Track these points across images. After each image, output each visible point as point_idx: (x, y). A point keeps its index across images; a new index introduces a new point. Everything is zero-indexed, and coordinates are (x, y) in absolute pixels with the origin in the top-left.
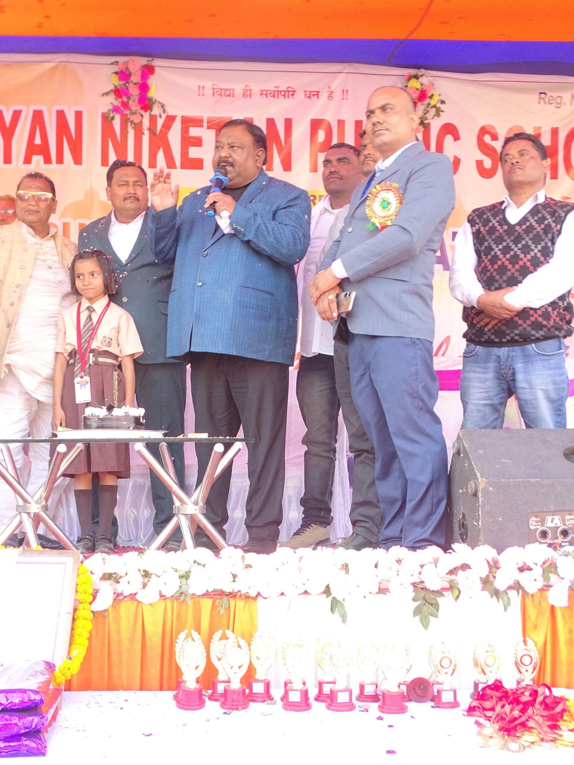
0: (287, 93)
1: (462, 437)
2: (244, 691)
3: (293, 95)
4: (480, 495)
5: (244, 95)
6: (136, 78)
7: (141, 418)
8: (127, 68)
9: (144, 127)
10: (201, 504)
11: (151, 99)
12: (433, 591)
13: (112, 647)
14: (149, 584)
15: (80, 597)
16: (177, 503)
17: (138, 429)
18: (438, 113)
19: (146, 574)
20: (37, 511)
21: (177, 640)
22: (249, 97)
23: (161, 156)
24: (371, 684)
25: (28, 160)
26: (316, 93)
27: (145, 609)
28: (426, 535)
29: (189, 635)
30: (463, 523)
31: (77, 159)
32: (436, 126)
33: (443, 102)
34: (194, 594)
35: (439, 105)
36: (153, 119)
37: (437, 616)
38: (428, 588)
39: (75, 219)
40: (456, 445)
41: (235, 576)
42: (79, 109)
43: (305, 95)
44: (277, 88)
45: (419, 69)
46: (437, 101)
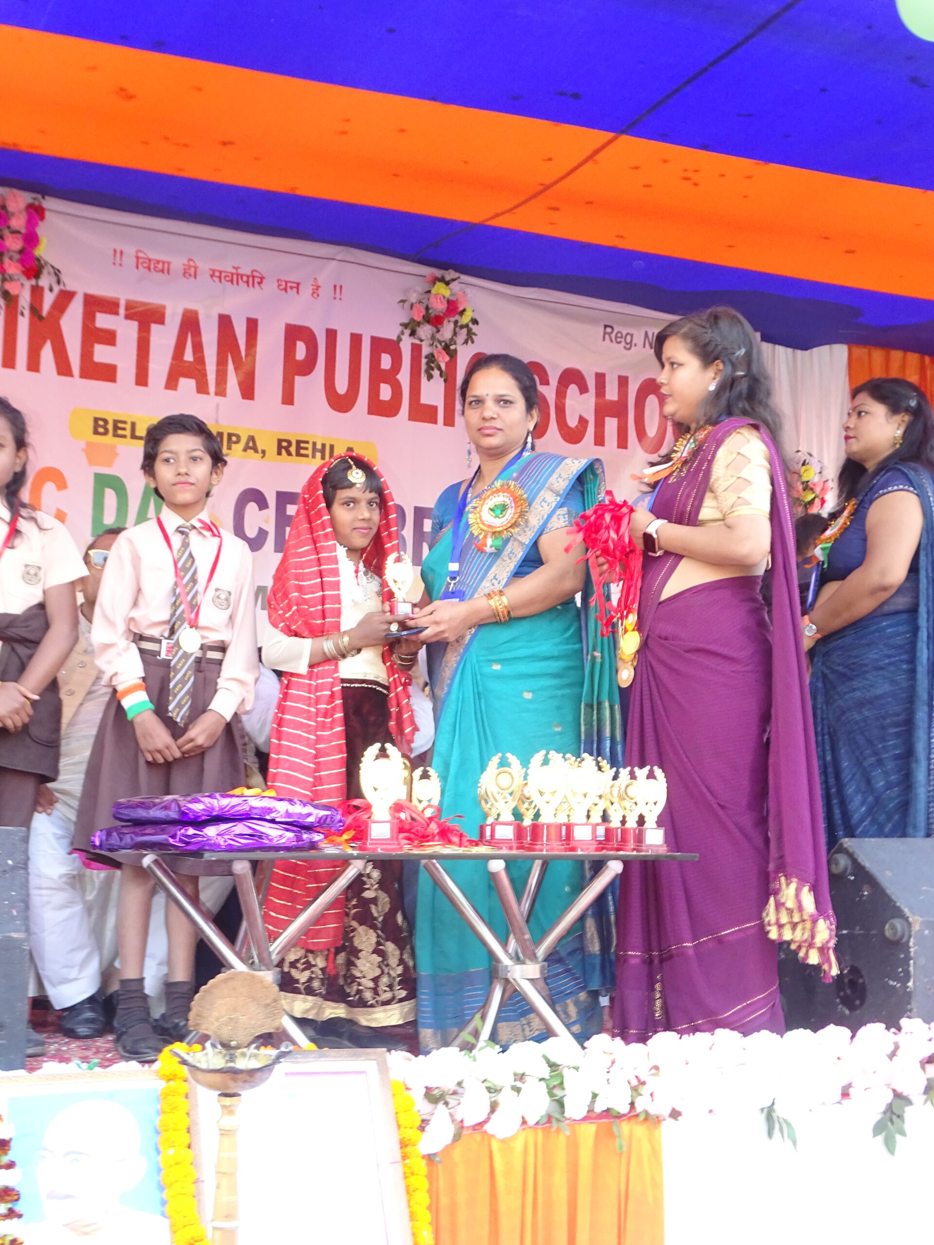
0: (251, 279)
1: (850, 850)
3: (259, 283)
4: (911, 941)
5: (184, 274)
6: (18, 222)
8: (3, 204)
9: (22, 303)
11: (38, 260)
14: (500, 1103)
15: (404, 1135)
22: (192, 279)
23: (47, 353)
26: (295, 285)
27: (495, 1145)
32: (464, 355)
36: (37, 293)
37: (901, 1134)
43: (279, 285)
44: (237, 268)
45: (447, 269)
46: (469, 319)
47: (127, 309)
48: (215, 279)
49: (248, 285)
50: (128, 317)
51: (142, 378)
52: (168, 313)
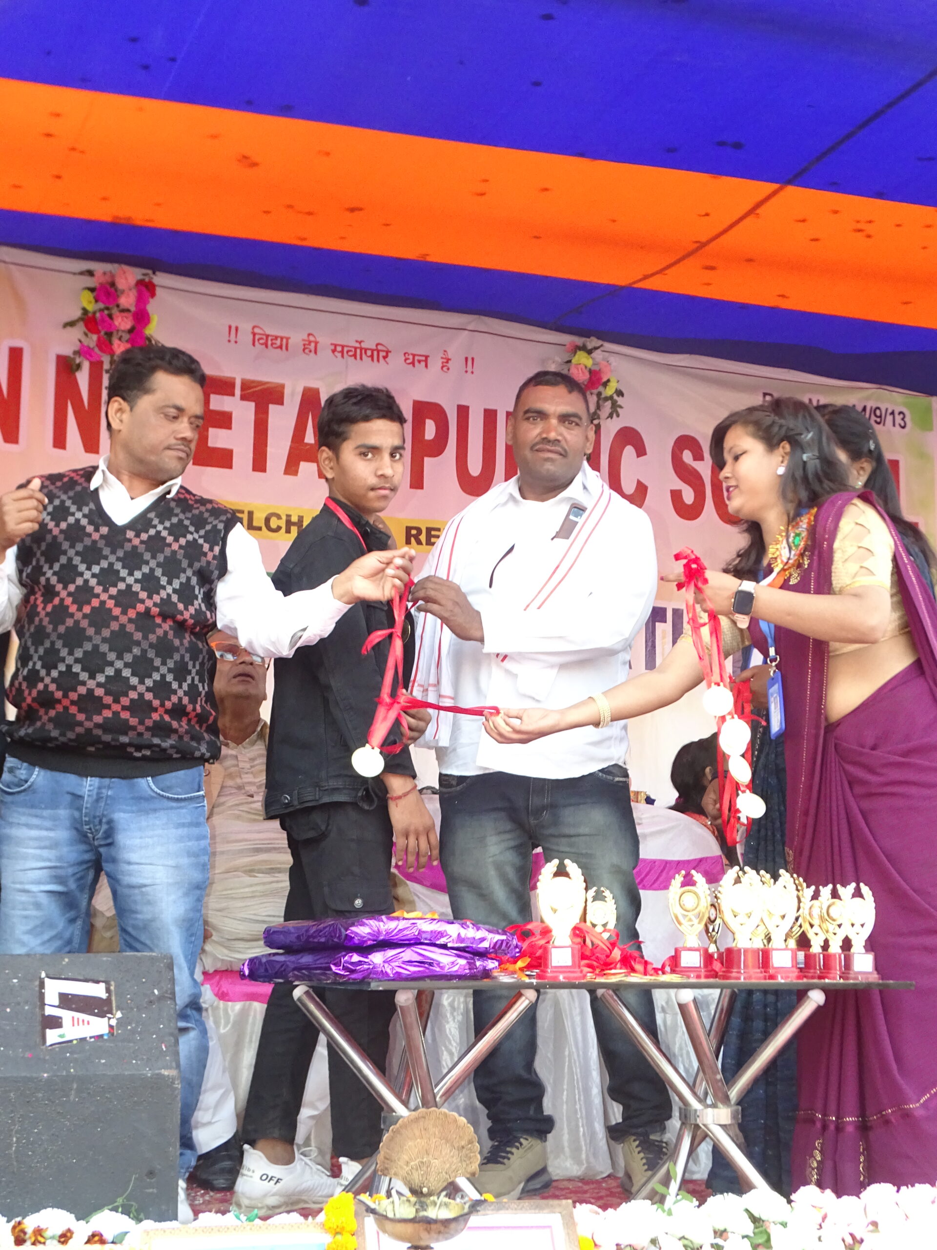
3: (385, 357)
5: (304, 350)
6: (128, 300)
8: (113, 284)
18: (615, 409)
22: (312, 354)
31: (10, 434)
32: (610, 428)
42: (15, 344)
43: (406, 360)
44: (360, 343)
45: (589, 337)
46: (614, 390)
47: (242, 389)
48: (336, 353)
49: (373, 360)
50: (243, 398)
51: (259, 464)
52: (287, 392)
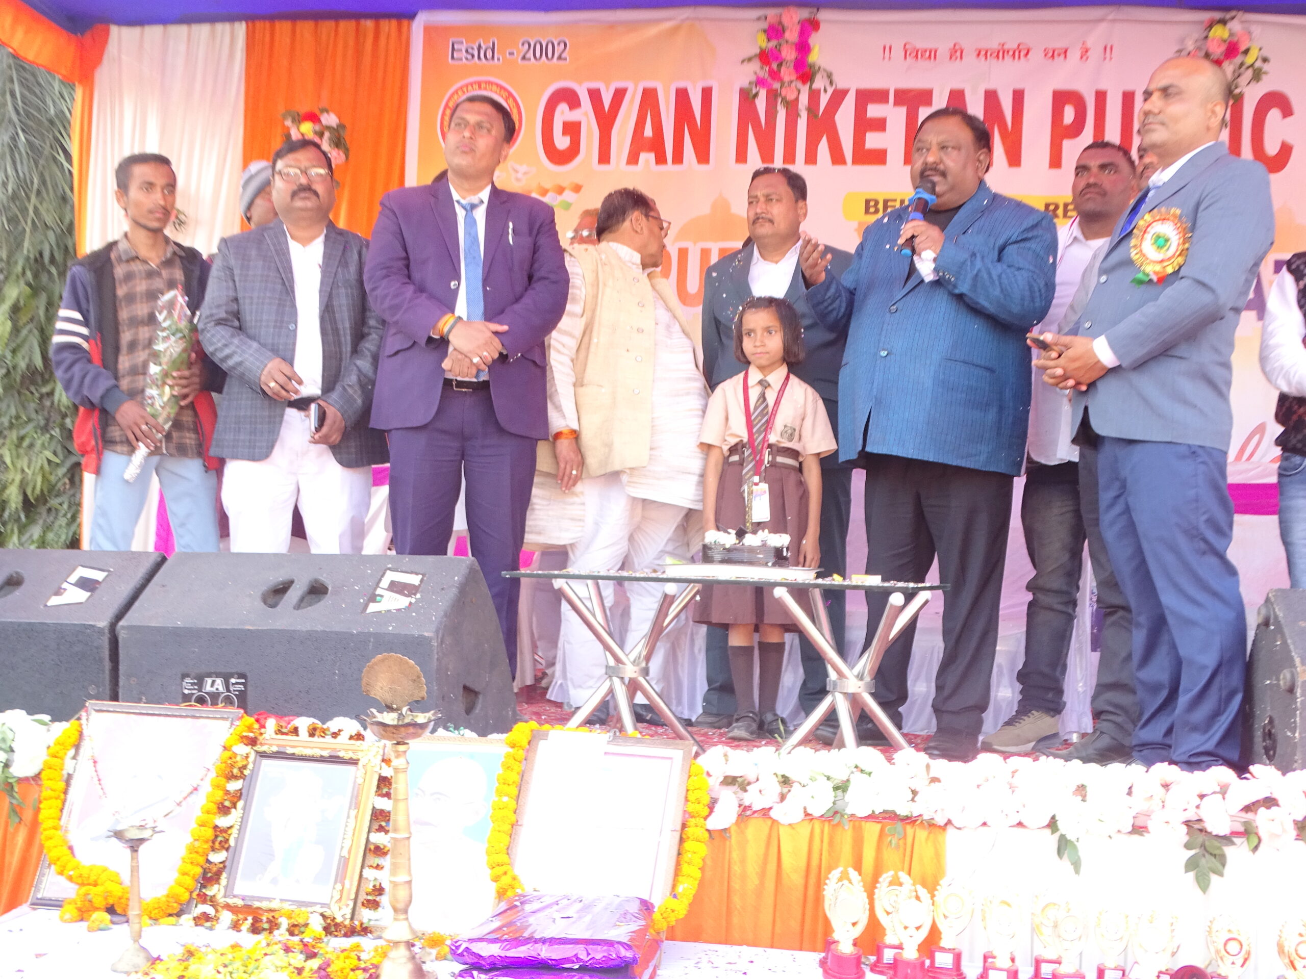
0: (1017, 53)
1: (1273, 599)
2: (923, 963)
3: (1026, 55)
4: (1299, 692)
5: (951, 58)
6: (792, 35)
7: (785, 550)
8: (780, 23)
9: (800, 106)
10: (868, 678)
11: (812, 66)
12: (1217, 836)
13: (732, 884)
14: (789, 796)
15: (691, 807)
16: (833, 675)
17: (781, 566)
18: (1257, 75)
19: (786, 781)
20: (634, 675)
21: (827, 881)
22: (958, 61)
23: (823, 148)
24: (1116, 969)
25: (633, 159)
26: (1062, 51)
27: (782, 831)
28: (1210, 746)
29: (844, 876)
30: (1270, 731)
31: (703, 156)
32: (1252, 95)
33: (1265, 60)
34: (852, 815)
35: (1258, 64)
36: (814, 96)
37: (1221, 874)
38: (1209, 830)
39: (695, 243)
40: (1264, 611)
41: (914, 793)
42: (707, 84)
43: (1046, 54)
44: (1002, 44)
45: (1228, 10)
46: (1256, 57)
47: (896, 97)
48: (980, 57)
49: (1014, 59)
50: (896, 104)
52: (935, 94)
